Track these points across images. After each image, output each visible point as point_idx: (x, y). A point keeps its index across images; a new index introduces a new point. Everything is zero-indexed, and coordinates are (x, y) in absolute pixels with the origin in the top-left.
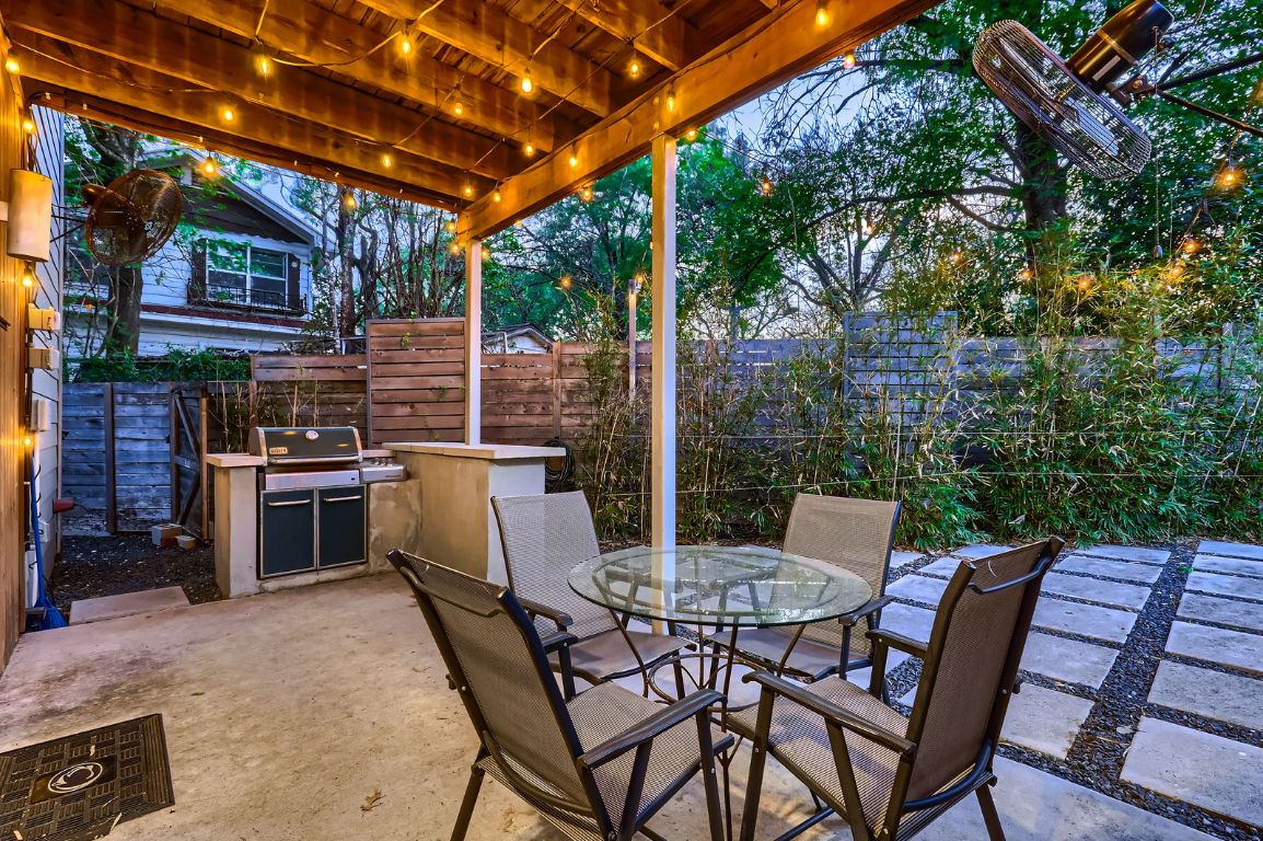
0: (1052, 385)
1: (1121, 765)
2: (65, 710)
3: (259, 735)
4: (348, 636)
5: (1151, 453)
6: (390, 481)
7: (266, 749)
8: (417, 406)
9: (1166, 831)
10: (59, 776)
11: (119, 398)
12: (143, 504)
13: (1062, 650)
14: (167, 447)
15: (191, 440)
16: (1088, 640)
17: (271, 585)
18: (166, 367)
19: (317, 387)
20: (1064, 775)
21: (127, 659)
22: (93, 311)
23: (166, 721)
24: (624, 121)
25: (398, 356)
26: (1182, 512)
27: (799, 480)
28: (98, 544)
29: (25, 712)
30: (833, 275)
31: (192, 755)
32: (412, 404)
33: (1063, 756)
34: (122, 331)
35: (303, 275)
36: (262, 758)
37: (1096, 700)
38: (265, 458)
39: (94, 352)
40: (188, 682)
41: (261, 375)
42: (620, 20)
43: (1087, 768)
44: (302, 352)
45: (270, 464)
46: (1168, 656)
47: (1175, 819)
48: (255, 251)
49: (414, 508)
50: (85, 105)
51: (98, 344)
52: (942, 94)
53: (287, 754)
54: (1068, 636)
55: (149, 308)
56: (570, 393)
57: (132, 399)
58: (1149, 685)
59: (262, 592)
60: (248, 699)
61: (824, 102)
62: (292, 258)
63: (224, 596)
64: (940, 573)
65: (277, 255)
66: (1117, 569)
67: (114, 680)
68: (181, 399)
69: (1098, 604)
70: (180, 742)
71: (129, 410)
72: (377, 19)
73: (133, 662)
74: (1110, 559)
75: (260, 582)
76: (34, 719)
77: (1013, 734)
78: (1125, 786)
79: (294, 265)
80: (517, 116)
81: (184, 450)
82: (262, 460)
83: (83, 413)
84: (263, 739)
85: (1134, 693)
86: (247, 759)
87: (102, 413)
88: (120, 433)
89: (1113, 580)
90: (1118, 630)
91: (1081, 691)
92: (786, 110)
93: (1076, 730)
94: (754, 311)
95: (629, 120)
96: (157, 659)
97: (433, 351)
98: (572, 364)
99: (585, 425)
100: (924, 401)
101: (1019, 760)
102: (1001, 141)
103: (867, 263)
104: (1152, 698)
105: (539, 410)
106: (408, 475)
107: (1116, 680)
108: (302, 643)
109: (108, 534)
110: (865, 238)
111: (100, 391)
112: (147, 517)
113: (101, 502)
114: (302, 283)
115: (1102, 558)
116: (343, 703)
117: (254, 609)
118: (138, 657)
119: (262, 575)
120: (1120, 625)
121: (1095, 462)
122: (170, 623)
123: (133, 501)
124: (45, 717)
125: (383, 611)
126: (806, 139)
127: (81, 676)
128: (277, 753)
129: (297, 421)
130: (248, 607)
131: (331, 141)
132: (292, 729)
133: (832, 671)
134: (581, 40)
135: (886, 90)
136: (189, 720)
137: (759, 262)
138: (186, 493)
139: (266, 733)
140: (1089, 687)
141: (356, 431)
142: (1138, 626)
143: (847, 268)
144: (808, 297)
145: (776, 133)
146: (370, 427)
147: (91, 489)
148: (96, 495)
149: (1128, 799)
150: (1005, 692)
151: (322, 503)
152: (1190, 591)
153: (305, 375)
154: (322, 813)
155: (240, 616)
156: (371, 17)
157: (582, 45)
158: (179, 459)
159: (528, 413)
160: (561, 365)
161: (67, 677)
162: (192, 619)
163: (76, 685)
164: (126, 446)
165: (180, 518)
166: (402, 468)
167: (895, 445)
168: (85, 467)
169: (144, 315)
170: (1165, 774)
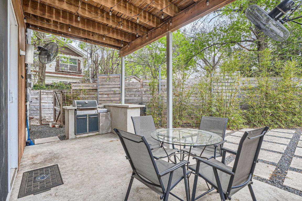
0: (264, 89)
1: (283, 181)
2: (37, 163)
3: (80, 170)
4: (96, 148)
5: (290, 106)
6: (104, 113)
7: (82, 173)
8: (109, 95)
9: (295, 197)
10: (39, 177)
11: (42, 93)
12: (47, 117)
13: (268, 154)
14: (53, 105)
15: (58, 103)
16: (275, 152)
17: (78, 136)
18: (52, 86)
19: (86, 91)
20: (269, 183)
21: (49, 152)
22: (36, 73)
23: (59, 166)
24: (160, 28)
25: (104, 83)
26: (299, 121)
27: (201, 112)
28: (38, 127)
29: (29, 163)
30: (208, 62)
31: (66, 174)
32: (108, 94)
33: (269, 179)
34: (42, 78)
35: (81, 64)
36: (81, 175)
37: (277, 166)
38: (76, 107)
39: (36, 83)
40: (62, 157)
41: (73, 88)
42: (159, 5)
43: (275, 182)
44: (82, 82)
45: (77, 109)
46: (295, 156)
47: (297, 194)
48: (70, 59)
49: (109, 119)
50: (38, 28)
51: (37, 81)
52: (235, 17)
53: (86, 174)
54: (269, 151)
55: (47, 73)
56: (145, 91)
57: (45, 94)
58: (290, 163)
59: (76, 138)
60: (76, 162)
61: (206, 20)
62: (79, 60)
63: (68, 139)
64: (236, 135)
65: (75, 60)
66: (282, 135)
67: (47, 157)
68: (56, 93)
69: (277, 143)
70: (63, 171)
71: (44, 96)
72: (103, 7)
73: (50, 153)
74: (280, 132)
75: (75, 136)
76: (31, 165)
77: (256, 174)
78: (285, 186)
79: (79, 62)
80: (134, 28)
81: (56, 105)
82: (76, 108)
83: (34, 97)
84: (81, 170)
85: (286, 165)
86: (78, 175)
87: (38, 97)
88: (42, 101)
89: (281, 137)
90: (282, 150)
91: (273, 164)
92: (196, 22)
93: (272, 173)
94: (188, 71)
95: (161, 28)
96: (55, 153)
97: (112, 82)
98: (145, 85)
99: (149, 99)
100: (232, 93)
101: (258, 180)
102: (251, 29)
103: (216, 59)
104: (291, 166)
105: (138, 96)
106: (108, 111)
107: (282, 161)
108: (86, 150)
109: (40, 124)
110: (216, 53)
111: (38, 92)
112: (48, 120)
113: (38, 117)
114: (81, 66)
115: (278, 132)
116: (97, 163)
117: (75, 142)
118: (51, 152)
119: (76, 134)
120: (283, 148)
121: (276, 108)
122: (57, 144)
123: (45, 117)
124: (33, 164)
125: (104, 143)
126: (201, 29)
127: (39, 156)
128: (84, 174)
129: (82, 99)
130: (73, 141)
131: (91, 34)
132: (87, 168)
133: (212, 157)
134: (150, 10)
135: (221, 17)
136: (64, 166)
137: (190, 60)
138: (57, 115)
139: (81, 169)
140: (275, 163)
141: (96, 101)
142: (287, 148)
143: (211, 60)
144: (202, 67)
145: (194, 28)
146: (98, 100)
147: (36, 114)
148: (37, 115)
149: (285, 189)
150: (255, 162)
151: (89, 117)
152: (301, 140)
153: (84, 88)
154: (96, 187)
155: (72, 143)
156: (102, 6)
157: (150, 11)
158: (56, 107)
159: (135, 96)
160: (142, 85)
161: (36, 156)
162: (61, 144)
163: (38, 158)
164: (44, 104)
165: (56, 121)
166: (106, 109)
167: (225, 104)
168: (35, 109)
169: (46, 74)
170: (294, 184)
